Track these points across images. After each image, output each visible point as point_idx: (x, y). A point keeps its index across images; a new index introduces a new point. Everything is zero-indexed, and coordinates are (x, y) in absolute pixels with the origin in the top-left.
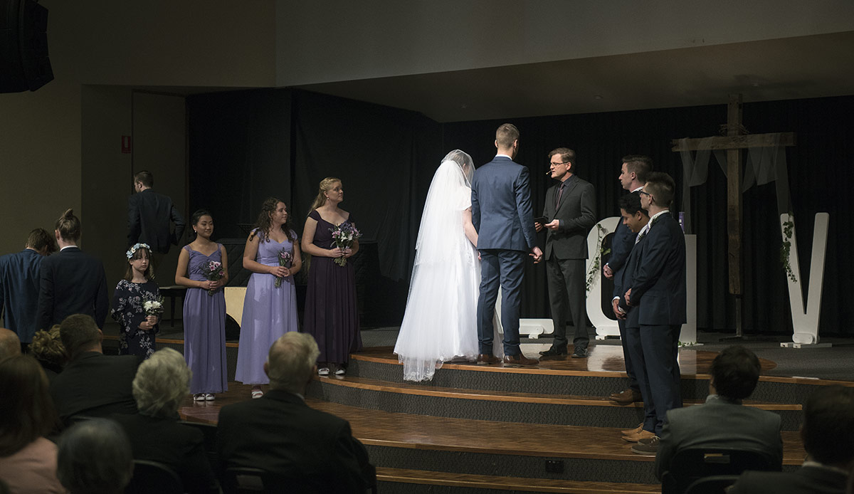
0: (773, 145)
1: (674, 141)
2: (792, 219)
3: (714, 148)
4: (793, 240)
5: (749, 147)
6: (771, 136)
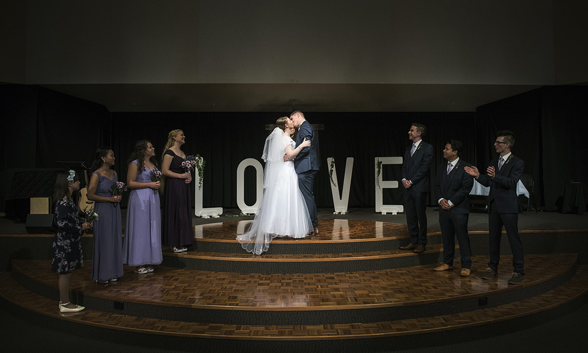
2: (333, 160)
4: (334, 169)
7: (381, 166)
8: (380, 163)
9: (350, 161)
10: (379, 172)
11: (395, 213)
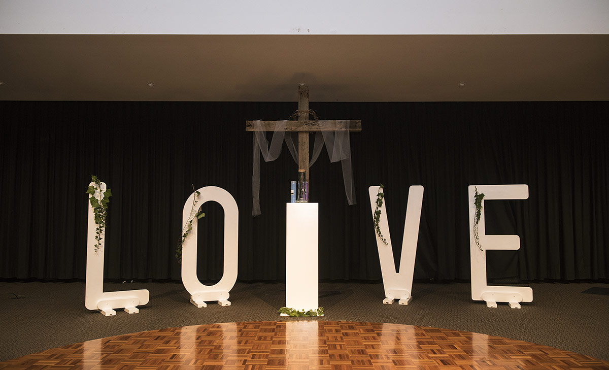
0: (344, 129)
1: (248, 122)
2: (382, 191)
3: (288, 130)
5: (322, 130)
6: (341, 122)
7: (483, 204)
8: (479, 197)
9: (416, 194)
10: (478, 215)
11: (515, 304)
